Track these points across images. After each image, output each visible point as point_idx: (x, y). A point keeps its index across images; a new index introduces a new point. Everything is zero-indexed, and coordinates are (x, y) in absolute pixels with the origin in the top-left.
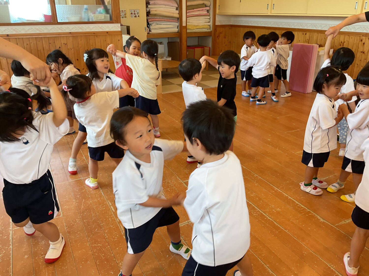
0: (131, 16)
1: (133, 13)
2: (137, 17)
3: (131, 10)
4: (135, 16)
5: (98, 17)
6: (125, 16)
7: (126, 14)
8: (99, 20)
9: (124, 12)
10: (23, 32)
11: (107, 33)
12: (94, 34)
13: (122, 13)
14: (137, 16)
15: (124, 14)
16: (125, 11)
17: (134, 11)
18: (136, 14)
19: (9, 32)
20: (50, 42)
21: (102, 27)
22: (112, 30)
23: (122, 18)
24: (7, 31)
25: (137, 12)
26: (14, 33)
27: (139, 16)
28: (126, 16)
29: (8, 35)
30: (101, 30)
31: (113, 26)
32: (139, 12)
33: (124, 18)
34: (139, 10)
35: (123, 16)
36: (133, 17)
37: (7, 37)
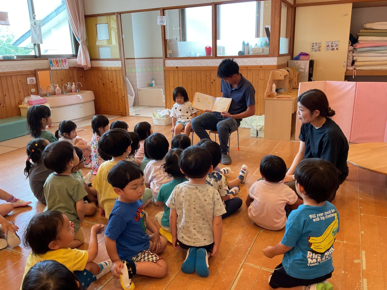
0: (327, 49)
1: (330, 45)
2: (334, 50)
3: (328, 42)
4: (333, 49)
5: (256, 50)
6: (318, 49)
7: (320, 47)
8: (256, 53)
9: (318, 44)
10: (188, 65)
11: (261, 67)
12: (247, 68)
13: (315, 46)
14: (336, 49)
15: (318, 47)
16: (320, 43)
17: (332, 43)
18: (334, 46)
19: (178, 64)
20: (207, 75)
21: (257, 60)
22: (267, 64)
23: (315, 51)
24: (177, 64)
25: (336, 44)
26: (182, 66)
27: (337, 49)
28: (320, 49)
29: (177, 67)
30: (255, 64)
31: (269, 59)
32: (338, 44)
33: (318, 52)
34: (338, 42)
35: (316, 49)
36: (329, 50)
37: (177, 69)
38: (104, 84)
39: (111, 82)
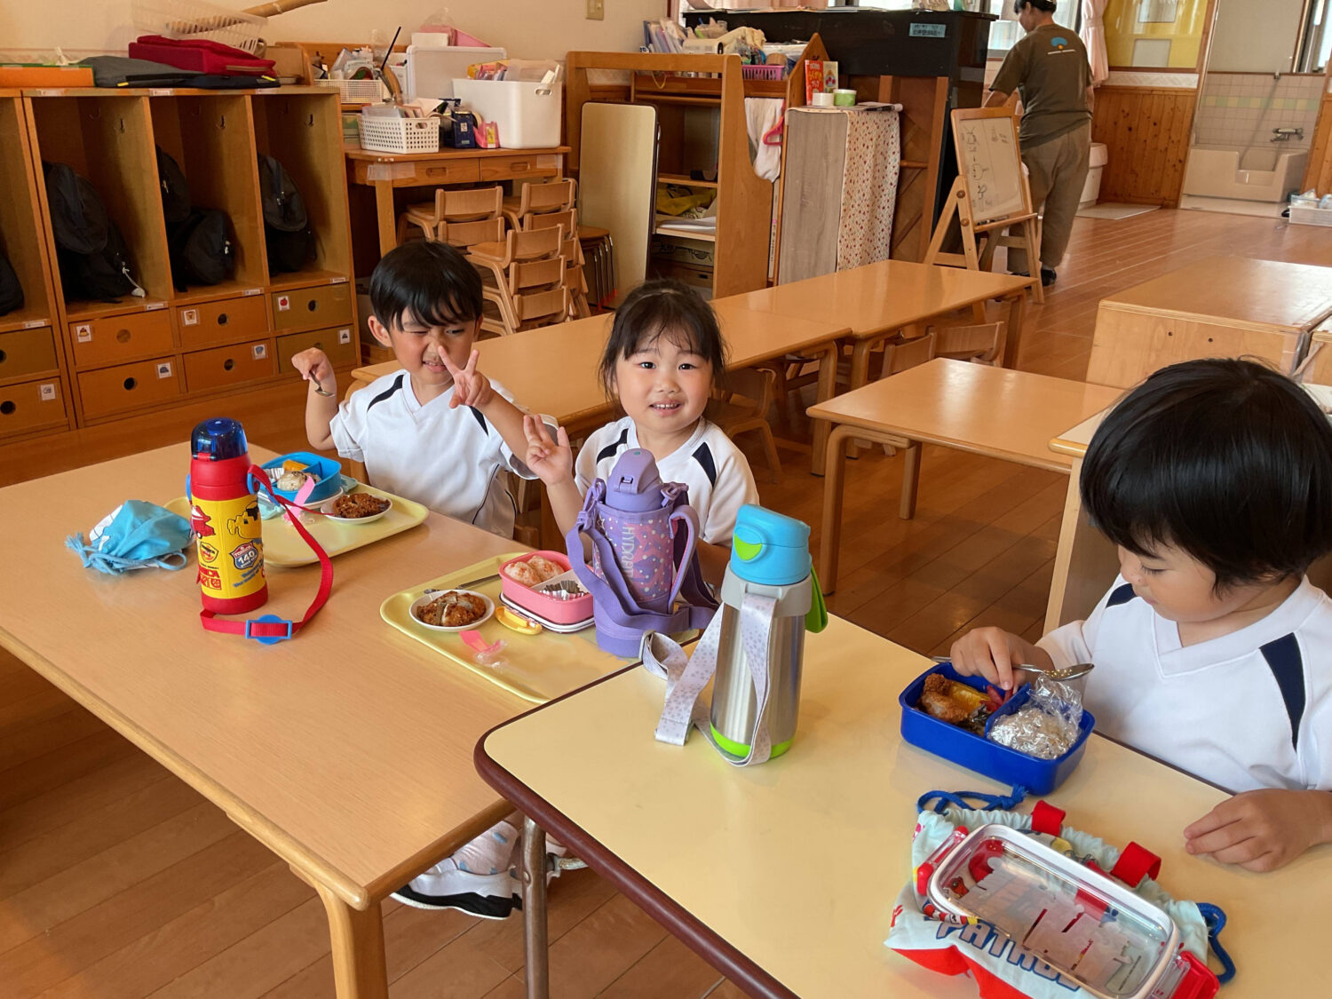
38: (1130, 129)
39: (1155, 124)
